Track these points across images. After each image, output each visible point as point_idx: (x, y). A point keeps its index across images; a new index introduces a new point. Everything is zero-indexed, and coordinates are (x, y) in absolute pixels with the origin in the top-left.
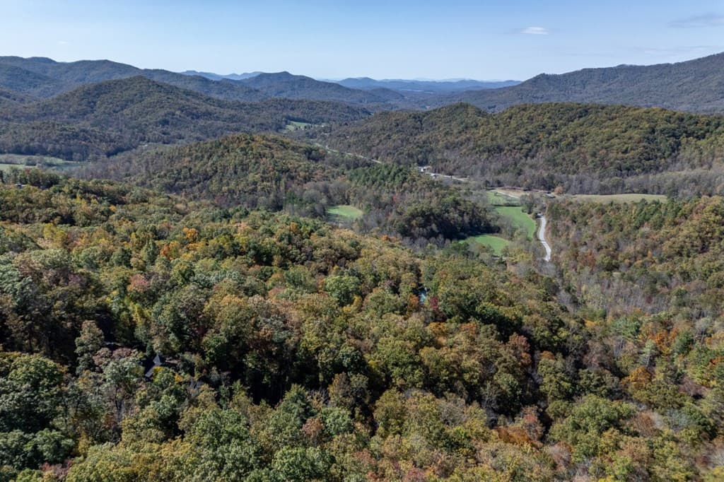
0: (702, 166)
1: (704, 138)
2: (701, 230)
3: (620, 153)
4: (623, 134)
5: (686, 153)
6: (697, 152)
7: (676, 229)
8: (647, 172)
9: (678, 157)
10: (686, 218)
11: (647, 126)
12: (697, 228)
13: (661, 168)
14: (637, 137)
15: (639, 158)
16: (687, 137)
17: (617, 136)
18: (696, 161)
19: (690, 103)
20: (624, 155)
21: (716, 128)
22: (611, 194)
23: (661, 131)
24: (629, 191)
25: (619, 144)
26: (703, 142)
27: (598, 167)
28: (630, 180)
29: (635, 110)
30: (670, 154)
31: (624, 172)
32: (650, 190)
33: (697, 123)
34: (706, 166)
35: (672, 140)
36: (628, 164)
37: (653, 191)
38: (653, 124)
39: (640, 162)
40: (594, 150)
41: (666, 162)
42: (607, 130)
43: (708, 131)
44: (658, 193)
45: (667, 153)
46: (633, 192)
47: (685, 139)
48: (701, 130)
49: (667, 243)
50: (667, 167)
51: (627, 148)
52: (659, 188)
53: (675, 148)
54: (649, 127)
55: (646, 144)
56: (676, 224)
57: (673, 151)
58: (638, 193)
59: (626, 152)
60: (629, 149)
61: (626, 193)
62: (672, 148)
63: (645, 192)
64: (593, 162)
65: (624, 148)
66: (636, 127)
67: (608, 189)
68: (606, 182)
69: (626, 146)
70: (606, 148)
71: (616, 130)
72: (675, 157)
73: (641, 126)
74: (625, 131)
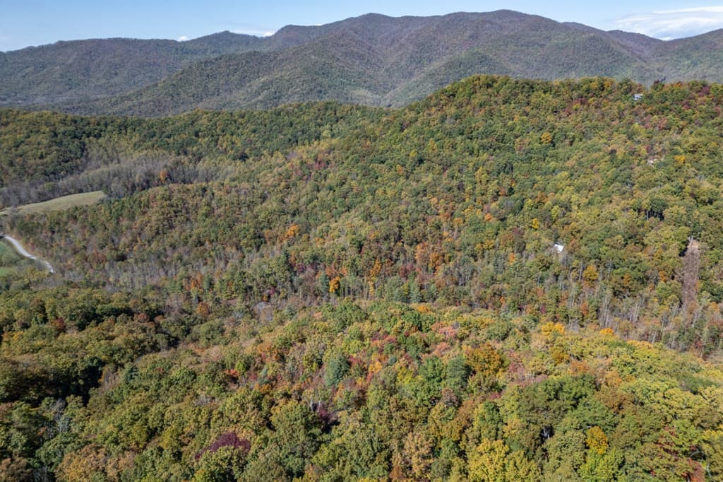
0: (112, 161)
1: (100, 136)
2: (163, 214)
3: (37, 159)
4: (28, 140)
5: (94, 151)
6: (102, 150)
7: (146, 218)
8: (72, 173)
9: (89, 156)
10: (148, 207)
11: (48, 130)
12: (160, 213)
13: (81, 168)
14: (45, 142)
15: (58, 161)
16: (88, 137)
17: (23, 142)
18: (105, 157)
19: (44, 95)
20: (41, 161)
21: (106, 127)
22: (50, 199)
23: (64, 134)
24: (66, 193)
25: (32, 150)
26: (101, 140)
27: (23, 175)
28: (62, 183)
29: (25, 114)
30: (82, 155)
31: (52, 176)
32: (84, 189)
33: (89, 124)
34: (116, 161)
35: (76, 142)
36: (51, 169)
37: (87, 189)
38: (52, 128)
39: (60, 164)
40: (8, 158)
41: (82, 162)
42: (7, 136)
43: (101, 131)
44: (93, 191)
45: (79, 153)
46: (71, 194)
47: (87, 139)
48: (96, 129)
49: (147, 229)
50: (85, 167)
51: (42, 153)
52: (91, 186)
53: (83, 148)
54: (50, 131)
55: (57, 148)
56: (144, 213)
57: (83, 151)
58: (74, 193)
59: (42, 157)
60: (44, 154)
61: (64, 195)
62: (80, 148)
63: (81, 191)
64: (15, 171)
65: (39, 154)
66: (38, 131)
67: (45, 195)
68: (40, 188)
69: (40, 151)
70: (21, 156)
71: (18, 136)
72: (87, 156)
73: (42, 131)
74: (29, 137)
